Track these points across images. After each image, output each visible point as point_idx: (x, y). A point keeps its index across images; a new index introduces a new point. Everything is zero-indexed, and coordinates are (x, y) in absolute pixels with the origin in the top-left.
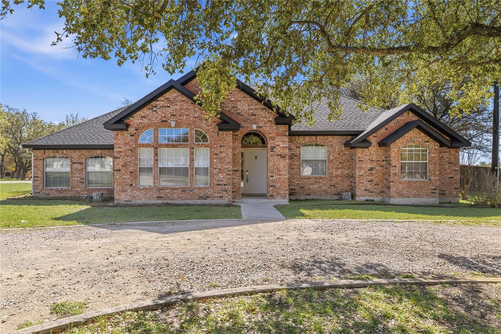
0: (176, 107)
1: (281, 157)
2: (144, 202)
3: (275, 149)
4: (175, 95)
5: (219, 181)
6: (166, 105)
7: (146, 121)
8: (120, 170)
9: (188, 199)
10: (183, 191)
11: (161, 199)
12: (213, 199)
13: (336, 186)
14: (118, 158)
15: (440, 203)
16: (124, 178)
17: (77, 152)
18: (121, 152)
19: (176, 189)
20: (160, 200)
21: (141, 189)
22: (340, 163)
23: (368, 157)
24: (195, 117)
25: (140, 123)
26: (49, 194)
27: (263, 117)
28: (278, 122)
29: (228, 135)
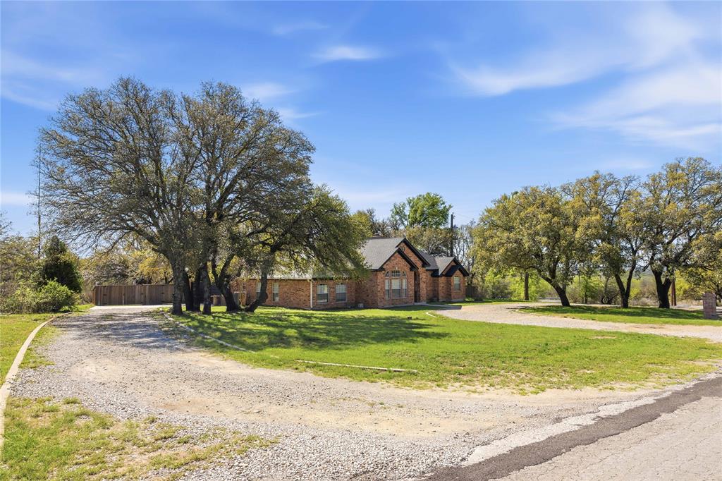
0: (398, 260)
1: (423, 283)
3: (422, 279)
4: (397, 255)
5: (410, 294)
6: (395, 260)
7: (388, 267)
8: (379, 291)
11: (393, 304)
14: (379, 285)
15: (466, 301)
16: (381, 295)
17: (332, 281)
18: (380, 282)
21: (387, 300)
22: (430, 284)
23: (442, 281)
24: (403, 265)
25: (386, 268)
26: (320, 308)
27: (418, 263)
28: (423, 266)
29: (412, 273)
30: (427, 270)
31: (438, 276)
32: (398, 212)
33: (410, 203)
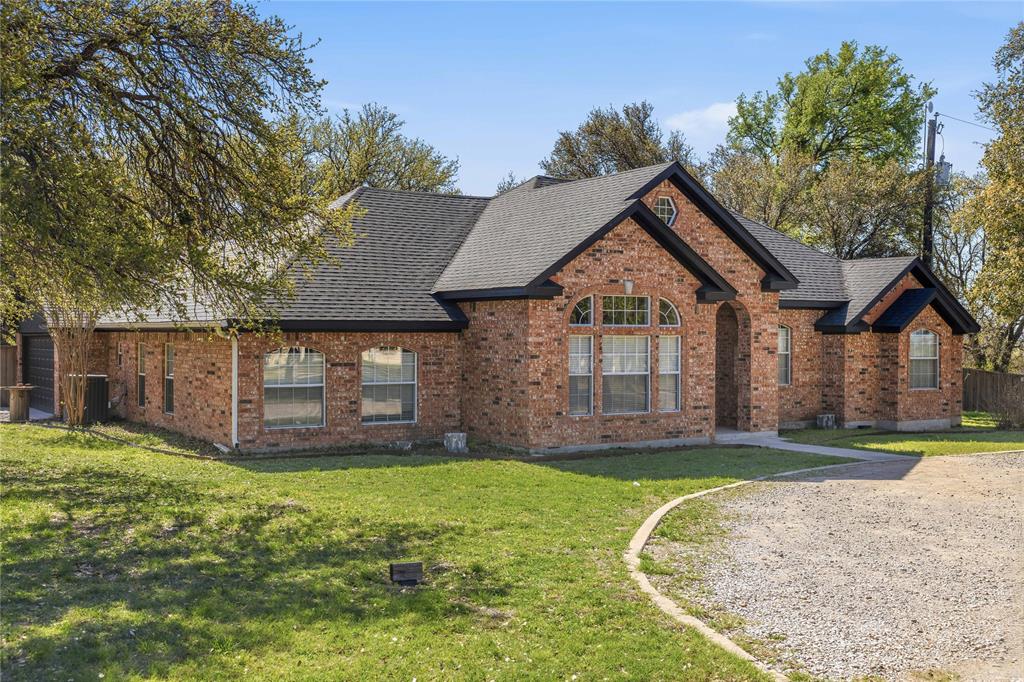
0: (633, 252)
1: (769, 352)
2: (582, 448)
3: (760, 337)
4: (631, 228)
5: (696, 399)
6: (616, 248)
7: (583, 279)
8: (538, 383)
9: (652, 438)
10: (642, 422)
11: (608, 439)
12: (688, 436)
13: (803, 403)
14: (536, 357)
15: (952, 427)
16: (545, 400)
17: (343, 338)
18: (541, 344)
19: (632, 420)
20: (606, 442)
21: (577, 422)
22: (808, 360)
23: (859, 349)
24: (662, 275)
25: (573, 283)
26: (277, 445)
27: (744, 276)
28: (765, 286)
29: (710, 312)
30: (785, 305)
31: (842, 330)
32: (749, 127)
33: (788, 92)
